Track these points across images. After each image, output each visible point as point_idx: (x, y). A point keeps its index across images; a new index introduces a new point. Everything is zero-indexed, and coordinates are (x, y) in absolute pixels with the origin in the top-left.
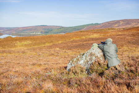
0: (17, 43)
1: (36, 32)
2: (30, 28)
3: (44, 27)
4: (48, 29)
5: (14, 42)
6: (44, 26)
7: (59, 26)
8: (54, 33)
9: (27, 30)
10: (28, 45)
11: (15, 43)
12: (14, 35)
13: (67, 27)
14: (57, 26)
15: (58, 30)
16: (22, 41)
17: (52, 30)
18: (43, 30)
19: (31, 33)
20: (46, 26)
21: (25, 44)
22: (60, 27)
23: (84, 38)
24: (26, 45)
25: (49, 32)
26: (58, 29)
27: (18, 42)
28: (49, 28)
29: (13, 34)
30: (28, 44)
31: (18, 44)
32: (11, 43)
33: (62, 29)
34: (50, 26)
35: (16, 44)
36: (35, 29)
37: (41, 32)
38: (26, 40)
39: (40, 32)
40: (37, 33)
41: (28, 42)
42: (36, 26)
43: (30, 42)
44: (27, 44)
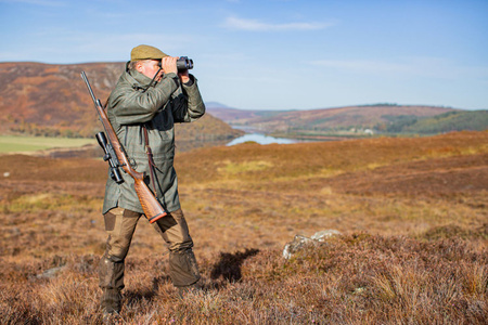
0: (225, 165)
1: (358, 128)
2: (336, 112)
3: (386, 111)
4: (401, 117)
5: (217, 163)
6: (386, 105)
7: (442, 108)
8: (422, 132)
9: (328, 120)
10: (258, 173)
11: (220, 166)
12: (282, 137)
13: (469, 112)
14: (433, 107)
15: (435, 121)
16: (242, 161)
17: (415, 121)
18: (382, 122)
19: (342, 129)
20: (395, 105)
21: (249, 169)
22: (445, 112)
23: (472, 151)
24: (251, 173)
25: (406, 127)
26: (437, 117)
27: (228, 162)
28: (406, 114)
29: (278, 132)
30: (261, 169)
31: (228, 169)
32: (207, 164)
33: (453, 116)
34: (408, 107)
35: (219, 169)
36: (356, 117)
37: (377, 128)
38: (258, 157)
39: (372, 125)
40: (360, 132)
41: (261, 163)
42: (360, 106)
43: (270, 164)
44: (257, 169)
